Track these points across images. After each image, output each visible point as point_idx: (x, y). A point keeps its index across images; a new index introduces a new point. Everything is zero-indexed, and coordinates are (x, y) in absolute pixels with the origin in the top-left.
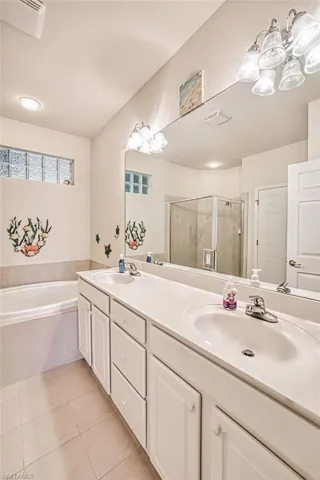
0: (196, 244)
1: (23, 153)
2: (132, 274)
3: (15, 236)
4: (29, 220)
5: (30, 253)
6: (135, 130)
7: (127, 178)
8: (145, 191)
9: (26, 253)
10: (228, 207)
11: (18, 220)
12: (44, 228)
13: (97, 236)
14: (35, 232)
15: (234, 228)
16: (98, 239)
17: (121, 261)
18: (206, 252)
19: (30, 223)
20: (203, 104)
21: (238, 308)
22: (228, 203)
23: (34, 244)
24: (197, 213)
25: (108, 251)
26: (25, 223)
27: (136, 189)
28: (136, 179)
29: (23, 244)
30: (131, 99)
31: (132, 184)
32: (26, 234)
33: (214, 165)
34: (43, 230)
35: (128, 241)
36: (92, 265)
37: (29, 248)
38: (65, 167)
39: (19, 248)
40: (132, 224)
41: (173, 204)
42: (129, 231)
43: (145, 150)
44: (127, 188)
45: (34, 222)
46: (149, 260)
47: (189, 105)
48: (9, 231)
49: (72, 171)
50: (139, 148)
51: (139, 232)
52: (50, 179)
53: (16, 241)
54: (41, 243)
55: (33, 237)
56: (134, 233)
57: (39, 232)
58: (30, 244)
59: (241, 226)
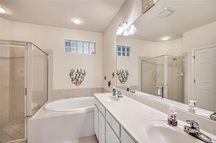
0: (156, 81)
1: (76, 42)
2: (119, 97)
3: (72, 77)
4: (78, 70)
5: (78, 84)
6: (120, 25)
7: (119, 49)
8: (128, 55)
9: (76, 84)
10: (175, 61)
11: (73, 70)
12: (83, 73)
13: (105, 77)
14: (80, 75)
15: (178, 73)
16: (105, 78)
17: (114, 90)
18: (158, 88)
19: (78, 71)
20: (155, 4)
21: (178, 126)
22: (174, 59)
23: (79, 80)
24: (156, 64)
25: (109, 84)
26: (76, 71)
27: (124, 54)
28: (124, 50)
29: (75, 80)
30: (119, 10)
31: (122, 52)
32: (76, 76)
33: (166, 39)
34: (82, 74)
35: (120, 79)
36: (103, 91)
37: (77, 82)
38: (92, 46)
39: (74, 82)
40: (122, 71)
41: (143, 61)
42: (120, 75)
43: (126, 34)
44: (119, 54)
45: (79, 71)
46: (128, 90)
47: (147, 6)
48: (70, 75)
49: (95, 48)
50: (122, 34)
51: (125, 75)
52: (86, 52)
53: (72, 79)
54: (82, 80)
55: (79, 77)
56: (123, 75)
57: (81, 75)
58: (78, 80)
59: (183, 71)
